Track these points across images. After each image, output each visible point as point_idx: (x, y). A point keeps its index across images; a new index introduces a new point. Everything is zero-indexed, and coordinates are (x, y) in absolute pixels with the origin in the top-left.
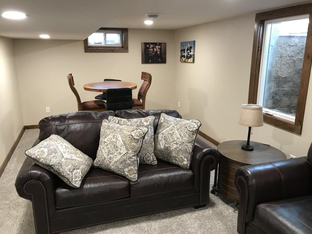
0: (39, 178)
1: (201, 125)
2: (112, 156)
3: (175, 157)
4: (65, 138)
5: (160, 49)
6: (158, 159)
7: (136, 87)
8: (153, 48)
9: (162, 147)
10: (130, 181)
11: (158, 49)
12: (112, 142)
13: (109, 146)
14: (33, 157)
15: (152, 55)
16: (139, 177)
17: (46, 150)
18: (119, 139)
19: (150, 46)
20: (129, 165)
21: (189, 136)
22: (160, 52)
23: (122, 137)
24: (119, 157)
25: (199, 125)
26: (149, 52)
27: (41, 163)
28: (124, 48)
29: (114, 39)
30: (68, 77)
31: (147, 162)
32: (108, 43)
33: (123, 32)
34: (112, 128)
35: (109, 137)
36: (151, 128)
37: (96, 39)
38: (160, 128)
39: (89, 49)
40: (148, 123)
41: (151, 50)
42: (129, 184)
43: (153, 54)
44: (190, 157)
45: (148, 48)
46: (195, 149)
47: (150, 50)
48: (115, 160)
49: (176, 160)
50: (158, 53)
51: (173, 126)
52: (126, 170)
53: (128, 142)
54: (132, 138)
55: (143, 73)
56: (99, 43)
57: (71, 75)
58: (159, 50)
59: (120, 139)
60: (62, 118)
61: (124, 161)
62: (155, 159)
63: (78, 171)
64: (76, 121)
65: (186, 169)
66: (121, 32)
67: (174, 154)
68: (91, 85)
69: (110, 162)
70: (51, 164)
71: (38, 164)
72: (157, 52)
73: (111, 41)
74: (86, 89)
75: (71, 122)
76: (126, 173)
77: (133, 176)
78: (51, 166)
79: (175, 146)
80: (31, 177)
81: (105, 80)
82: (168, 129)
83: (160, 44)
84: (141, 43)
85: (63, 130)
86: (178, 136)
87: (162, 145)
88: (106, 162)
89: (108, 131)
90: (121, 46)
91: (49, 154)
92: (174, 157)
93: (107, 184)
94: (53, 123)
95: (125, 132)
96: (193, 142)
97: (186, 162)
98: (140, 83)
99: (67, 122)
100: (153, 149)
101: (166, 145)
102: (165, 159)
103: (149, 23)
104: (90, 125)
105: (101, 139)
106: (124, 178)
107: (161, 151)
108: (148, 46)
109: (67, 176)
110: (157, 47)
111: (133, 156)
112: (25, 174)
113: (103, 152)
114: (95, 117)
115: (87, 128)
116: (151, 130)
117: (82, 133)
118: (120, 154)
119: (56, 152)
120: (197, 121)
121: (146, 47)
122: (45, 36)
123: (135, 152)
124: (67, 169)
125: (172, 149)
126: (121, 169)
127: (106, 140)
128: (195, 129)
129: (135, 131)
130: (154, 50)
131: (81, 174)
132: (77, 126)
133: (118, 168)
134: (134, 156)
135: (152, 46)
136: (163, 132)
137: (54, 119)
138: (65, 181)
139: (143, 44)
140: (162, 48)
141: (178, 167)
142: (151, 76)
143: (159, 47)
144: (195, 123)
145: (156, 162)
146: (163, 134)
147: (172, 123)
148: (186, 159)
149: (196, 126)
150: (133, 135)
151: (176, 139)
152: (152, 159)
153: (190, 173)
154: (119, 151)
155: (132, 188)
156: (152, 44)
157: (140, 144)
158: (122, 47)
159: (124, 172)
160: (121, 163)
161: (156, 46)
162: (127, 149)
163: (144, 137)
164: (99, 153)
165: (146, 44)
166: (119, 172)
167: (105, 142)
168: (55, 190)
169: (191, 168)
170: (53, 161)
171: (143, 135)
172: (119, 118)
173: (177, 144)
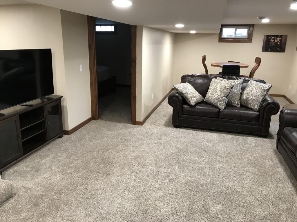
0: (177, 97)
1: (271, 87)
2: (213, 95)
3: (250, 104)
4: (192, 85)
5: (281, 40)
6: (241, 104)
7: (247, 67)
8: (274, 39)
9: (245, 97)
10: (220, 109)
11: (278, 40)
12: (214, 89)
13: (212, 91)
14: (176, 88)
15: (272, 45)
16: (225, 108)
17: (182, 86)
18: (218, 87)
19: (271, 38)
20: (221, 101)
21: (261, 92)
22: (281, 43)
23: (220, 86)
24: (216, 96)
25: (270, 87)
26: (270, 43)
27: (179, 91)
28: (249, 39)
29: (243, 32)
30: (202, 57)
31: (234, 104)
32: (237, 36)
33: (250, 27)
34: (216, 82)
35: (214, 86)
36: (239, 86)
37: (227, 32)
38: (247, 87)
39: (222, 40)
40: (238, 83)
41: (272, 41)
42: (219, 111)
43: (274, 44)
44: (259, 104)
45: (270, 40)
46: (265, 100)
47: (271, 41)
48: (214, 97)
49: (250, 105)
50: (279, 43)
51: (254, 86)
52: (219, 103)
53: (222, 89)
54: (225, 88)
55: (257, 58)
56: (231, 36)
57: (205, 56)
58: (280, 41)
59: (219, 87)
60: (193, 76)
61: (219, 98)
62: (239, 104)
63: (195, 98)
64: (199, 78)
65: (256, 111)
66: (249, 27)
67: (250, 102)
68: (216, 63)
69: (211, 99)
70: (183, 92)
71: (178, 91)
72: (277, 42)
73: (239, 34)
74: (212, 65)
75: (197, 78)
76: (219, 105)
77: (222, 107)
78: (183, 94)
79: (252, 97)
80: (174, 96)
81: (229, 62)
82: (250, 88)
83: (281, 36)
84: (264, 36)
85: (192, 81)
86: (255, 92)
87: (244, 97)
88: (210, 99)
89: (214, 83)
90: (247, 38)
91: (183, 88)
92: (250, 103)
93: (208, 108)
94: (188, 78)
95: (222, 84)
96: (264, 96)
97: (256, 107)
98: (253, 64)
99: (194, 78)
100: (238, 98)
101: (247, 97)
102: (245, 105)
103: (266, 21)
104: (206, 81)
105: (210, 87)
106: (217, 107)
107: (244, 100)
108: (270, 38)
109: (189, 99)
110: (278, 39)
111: (224, 97)
112: (172, 94)
113: (209, 94)
114: (210, 77)
115: (204, 82)
116: (239, 87)
117: (202, 85)
118: (217, 95)
119: (186, 88)
120: (269, 84)
121: (268, 39)
122: (193, 32)
123: (225, 95)
124: (190, 96)
125: (249, 99)
126: (216, 102)
127: (211, 88)
128: (266, 89)
129: (227, 84)
130: (275, 41)
131: (196, 100)
132: (200, 81)
133: (215, 102)
134: (225, 97)
135: (273, 38)
136: (248, 90)
137: (188, 76)
138: (188, 101)
139: (265, 37)
140: (283, 40)
141: (251, 109)
142: (261, 60)
143: (280, 38)
144: (268, 85)
145: (239, 106)
146: (247, 91)
147: (254, 85)
148: (256, 105)
149: (267, 87)
150: (226, 86)
151: (253, 93)
152: (237, 103)
153: (257, 113)
154: (217, 93)
155: (220, 113)
156: (273, 36)
157: (229, 91)
158: (248, 39)
159: (217, 104)
160: (217, 99)
161: (277, 38)
162: (221, 93)
163: (232, 88)
164: (207, 94)
165: (268, 36)
166: (215, 104)
167: (211, 89)
168: (183, 105)
169: (259, 111)
170: (184, 91)
171: (231, 87)
172: (222, 79)
173: (253, 96)
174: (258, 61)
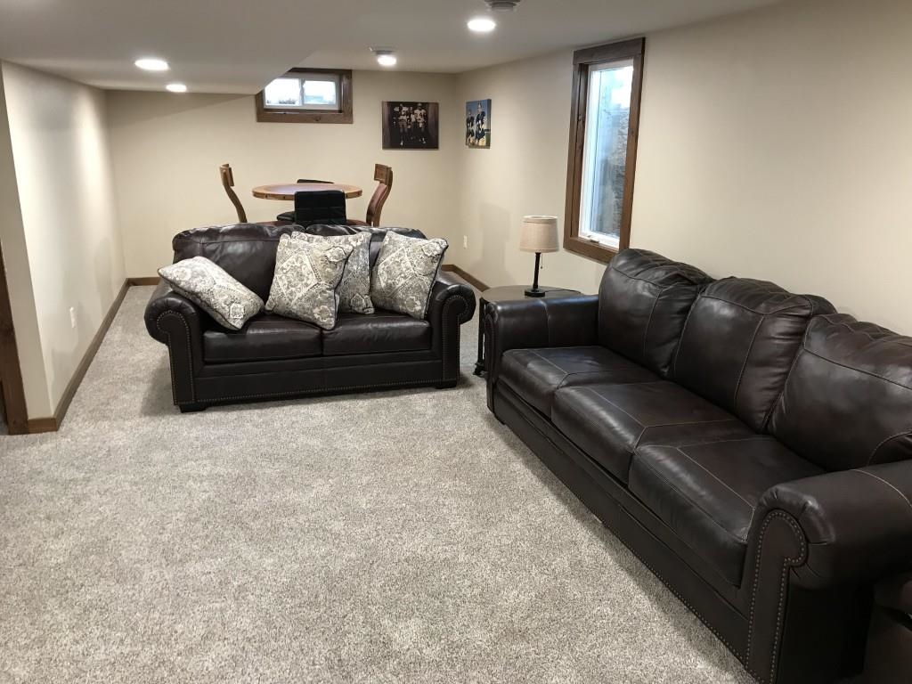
0: (179, 309)
1: (447, 247)
2: (294, 289)
3: (402, 300)
4: (217, 263)
5: (425, 116)
6: (375, 306)
7: (359, 194)
8: (408, 114)
9: (383, 285)
10: (322, 329)
11: (419, 117)
12: (294, 268)
13: (289, 274)
14: (170, 278)
15: (406, 130)
16: (337, 324)
17: (189, 271)
18: (305, 262)
19: (401, 109)
20: (321, 303)
21: (426, 263)
22: (425, 124)
23: (310, 259)
24: (305, 290)
25: (444, 247)
26: (400, 124)
27: (181, 288)
28: (342, 113)
29: (323, 93)
30: (221, 169)
31: (356, 309)
32: (309, 103)
33: (342, 76)
34: (296, 246)
35: (290, 259)
36: (363, 252)
37: (281, 92)
38: (382, 255)
39: (266, 114)
40: (359, 243)
41: (405, 118)
42: (321, 334)
43: (409, 127)
44: (425, 298)
45: (398, 114)
46: (436, 286)
47: (401, 118)
48: (299, 295)
49: (403, 305)
50: (421, 125)
51: (403, 250)
52: (316, 310)
53: (319, 268)
54: (327, 261)
55: (377, 166)
56: (290, 102)
57: (228, 165)
58: (422, 119)
59: (307, 262)
60: (212, 234)
61: (314, 296)
62: (371, 304)
63: (239, 306)
64: (236, 238)
65: (420, 320)
66: (337, 77)
67: (400, 295)
68: (267, 188)
69: (291, 300)
70: (197, 290)
71: (177, 290)
72: (416, 122)
73: (315, 97)
74: (256, 195)
75: (227, 238)
76: (317, 316)
77: (328, 321)
78: (196, 295)
79: (403, 281)
80: (167, 307)
81: (300, 181)
82: (394, 255)
83: (424, 106)
84: (383, 103)
85: (214, 252)
86: (409, 264)
87: (382, 282)
88: (285, 300)
89: (288, 251)
90: (336, 108)
91: (193, 277)
92: (400, 299)
93: (285, 331)
94: (198, 240)
95: (315, 251)
96: (433, 275)
97: (419, 307)
98: (371, 187)
99: (220, 239)
100: (367, 289)
101: (389, 281)
102: (388, 307)
103: (387, 61)
104: (259, 245)
105: (278, 265)
106: (313, 324)
107: (381, 292)
108: (397, 109)
109: (221, 311)
110: (417, 111)
111: (327, 289)
112: (159, 302)
113: (280, 285)
114: (270, 234)
115: (254, 250)
116: (364, 256)
117: (248, 259)
118: (307, 285)
119: (204, 276)
120: (440, 240)
121: (393, 112)
122: (178, 88)
123: (330, 283)
124: (221, 300)
125: (397, 286)
126: (308, 309)
127: (284, 265)
128: (436, 253)
129: (331, 251)
130: (410, 119)
131: (243, 311)
132: (239, 247)
133: (304, 308)
134: (330, 289)
135: (405, 109)
136: (386, 261)
137: (198, 234)
138: (217, 319)
139: (386, 106)
140: (430, 116)
141: (407, 316)
142: (391, 173)
143: (423, 111)
144: (438, 243)
145: (372, 310)
146: (385, 264)
147: (402, 244)
148: (418, 303)
149: (438, 248)
150: (329, 255)
151: (404, 269)
152: (364, 302)
153: (425, 324)
154: (305, 281)
155: (326, 340)
156: (406, 104)
157: (338, 271)
158: (340, 111)
159: (312, 314)
160: (309, 299)
161: (414, 110)
162: (319, 279)
163: (346, 261)
164: (274, 287)
165: (392, 105)
166: (305, 315)
167: (283, 269)
168: (203, 332)
169: (427, 317)
170: (200, 287)
171: (345, 257)
172: (309, 235)
173: (405, 277)
174: (384, 175)
